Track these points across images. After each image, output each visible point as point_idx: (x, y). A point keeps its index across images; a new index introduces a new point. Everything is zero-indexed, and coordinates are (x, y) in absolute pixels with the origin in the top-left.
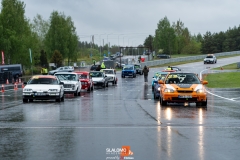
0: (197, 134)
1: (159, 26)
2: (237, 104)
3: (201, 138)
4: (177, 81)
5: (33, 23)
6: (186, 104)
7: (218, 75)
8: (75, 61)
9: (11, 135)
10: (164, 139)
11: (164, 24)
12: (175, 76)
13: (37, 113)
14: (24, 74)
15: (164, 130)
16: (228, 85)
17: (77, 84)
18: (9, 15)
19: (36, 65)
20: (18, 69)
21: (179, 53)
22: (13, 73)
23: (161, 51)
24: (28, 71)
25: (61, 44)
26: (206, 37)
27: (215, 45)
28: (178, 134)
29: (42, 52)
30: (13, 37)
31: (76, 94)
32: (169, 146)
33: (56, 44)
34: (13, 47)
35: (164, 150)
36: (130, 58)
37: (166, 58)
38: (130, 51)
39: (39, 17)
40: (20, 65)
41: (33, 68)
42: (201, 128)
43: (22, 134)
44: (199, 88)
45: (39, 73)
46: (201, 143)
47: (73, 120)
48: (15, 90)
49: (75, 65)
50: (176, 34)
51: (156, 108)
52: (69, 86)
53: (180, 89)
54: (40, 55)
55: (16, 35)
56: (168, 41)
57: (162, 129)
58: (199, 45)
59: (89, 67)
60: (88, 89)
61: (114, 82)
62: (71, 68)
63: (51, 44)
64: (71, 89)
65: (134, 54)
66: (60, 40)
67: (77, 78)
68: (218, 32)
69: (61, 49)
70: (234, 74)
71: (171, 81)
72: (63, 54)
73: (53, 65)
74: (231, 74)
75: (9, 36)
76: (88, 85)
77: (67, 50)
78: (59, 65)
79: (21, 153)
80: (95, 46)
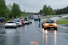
0: (54, 37)
1: (44, 7)
2: (66, 29)
3: (55, 38)
4: (49, 22)
5: (8, 6)
6: (51, 29)
7: (60, 21)
8: (20, 17)
9: (2, 38)
10: (45, 39)
11: (45, 6)
12: (48, 21)
13: (9, 31)
14: (5, 20)
15: (45, 36)
16: (63, 23)
17: (20, 23)
18: (1, 4)
19: (9, 18)
20: (4, 19)
21: (49, 15)
22: (2, 20)
23: (44, 14)
24: (6, 20)
25: (16, 12)
26: (57, 10)
27: (60, 12)
28: (49, 37)
29: (11, 14)
30: (2, 10)
31: (20, 26)
32: (46, 41)
33: (15, 12)
34: (2, 13)
35: (45, 42)
36: (35, 16)
37: (46, 16)
38: (36, 14)
39: (10, 4)
40: (4, 18)
41: (8, 19)
42: (55, 36)
43: (5, 37)
44: (55, 25)
45: (10, 20)
46: (55, 40)
47: (19, 33)
48: (3, 25)
49: (20, 18)
50: (49, 9)
51: (43, 30)
52: (18, 24)
53: (49, 25)
54: (10, 15)
55: (3, 9)
56: (46, 11)
57: (44, 36)
58: (55, 12)
59: (24, 18)
60: (24, 25)
61: (31, 23)
62: (19, 19)
63: (13, 12)
64: (19, 25)
65: (37, 15)
66: (15, 11)
67: (20, 21)
68: (60, 9)
69: (16, 13)
70: (65, 21)
71: (47, 22)
72: (17, 15)
73: (14, 18)
74: (64, 20)
75: (1, 10)
76: (24, 23)
77: (18, 14)
78: (15, 18)
79: (4, 43)
80: (25, 13)
